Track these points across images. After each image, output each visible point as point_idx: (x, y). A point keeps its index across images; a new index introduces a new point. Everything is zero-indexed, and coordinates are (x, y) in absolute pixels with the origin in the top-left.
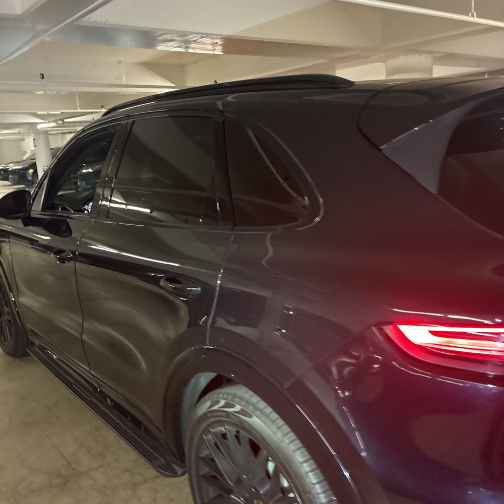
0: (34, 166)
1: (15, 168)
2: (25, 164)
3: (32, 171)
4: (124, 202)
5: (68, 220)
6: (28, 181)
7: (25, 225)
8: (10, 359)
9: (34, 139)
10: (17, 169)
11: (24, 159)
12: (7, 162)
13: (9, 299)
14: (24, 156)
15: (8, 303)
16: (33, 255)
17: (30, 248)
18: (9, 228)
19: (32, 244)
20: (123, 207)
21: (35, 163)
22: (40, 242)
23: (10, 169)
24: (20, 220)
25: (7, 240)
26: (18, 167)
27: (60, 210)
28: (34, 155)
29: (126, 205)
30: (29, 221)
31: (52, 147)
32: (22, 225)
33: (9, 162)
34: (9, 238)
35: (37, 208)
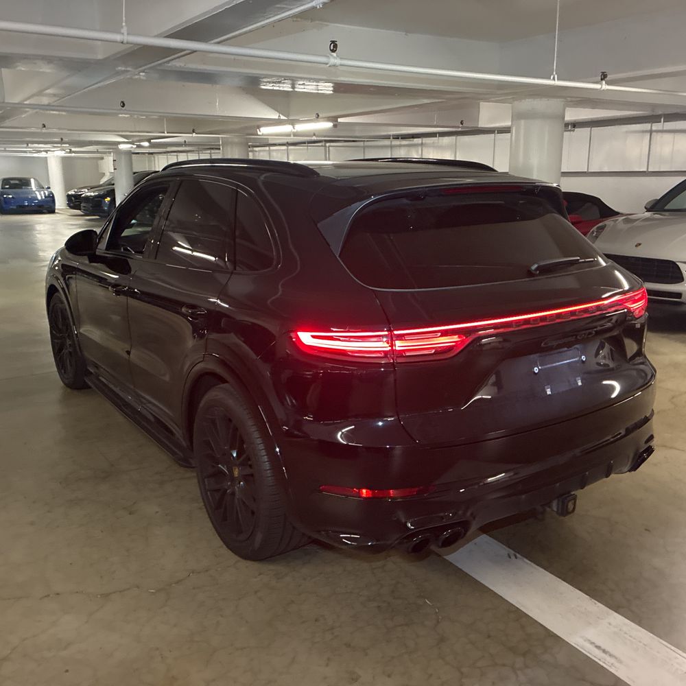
0: (111, 193)
1: (89, 194)
2: (101, 190)
3: (109, 199)
4: (190, 248)
5: (129, 260)
6: (104, 211)
7: (91, 262)
8: (69, 390)
9: (114, 161)
10: (91, 196)
11: (101, 183)
12: (80, 187)
13: (72, 331)
14: (102, 178)
15: (71, 335)
16: (100, 293)
17: (97, 285)
18: (76, 264)
19: (100, 282)
20: (190, 252)
21: (114, 190)
22: (108, 281)
23: (83, 195)
24: (86, 257)
25: (74, 276)
26: (92, 194)
27: (122, 250)
28: (112, 179)
29: (192, 251)
30: (94, 258)
31: (134, 171)
32: (87, 262)
33: (82, 186)
34: (75, 274)
35: (102, 246)
